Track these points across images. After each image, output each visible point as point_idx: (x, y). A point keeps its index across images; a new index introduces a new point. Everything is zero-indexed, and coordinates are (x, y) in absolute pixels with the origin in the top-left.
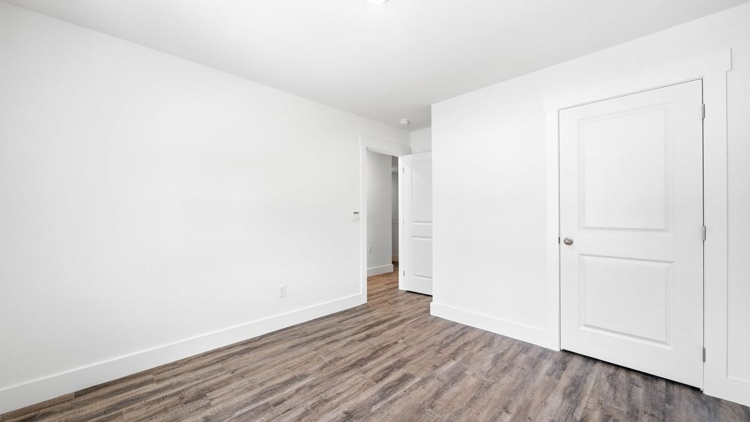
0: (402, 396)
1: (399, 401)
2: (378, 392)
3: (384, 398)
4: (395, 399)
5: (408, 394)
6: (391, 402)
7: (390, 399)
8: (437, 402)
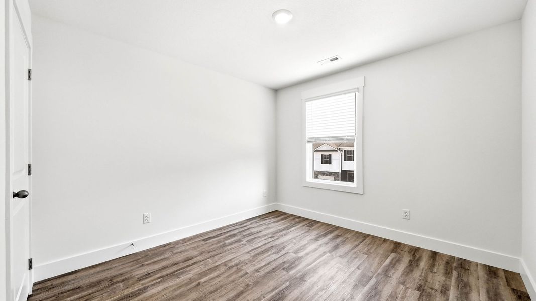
0: (267, 294)
1: (270, 290)
2: (285, 297)
3: (281, 291)
4: (273, 291)
5: (262, 295)
6: (276, 288)
7: (277, 291)
8: (242, 289)
